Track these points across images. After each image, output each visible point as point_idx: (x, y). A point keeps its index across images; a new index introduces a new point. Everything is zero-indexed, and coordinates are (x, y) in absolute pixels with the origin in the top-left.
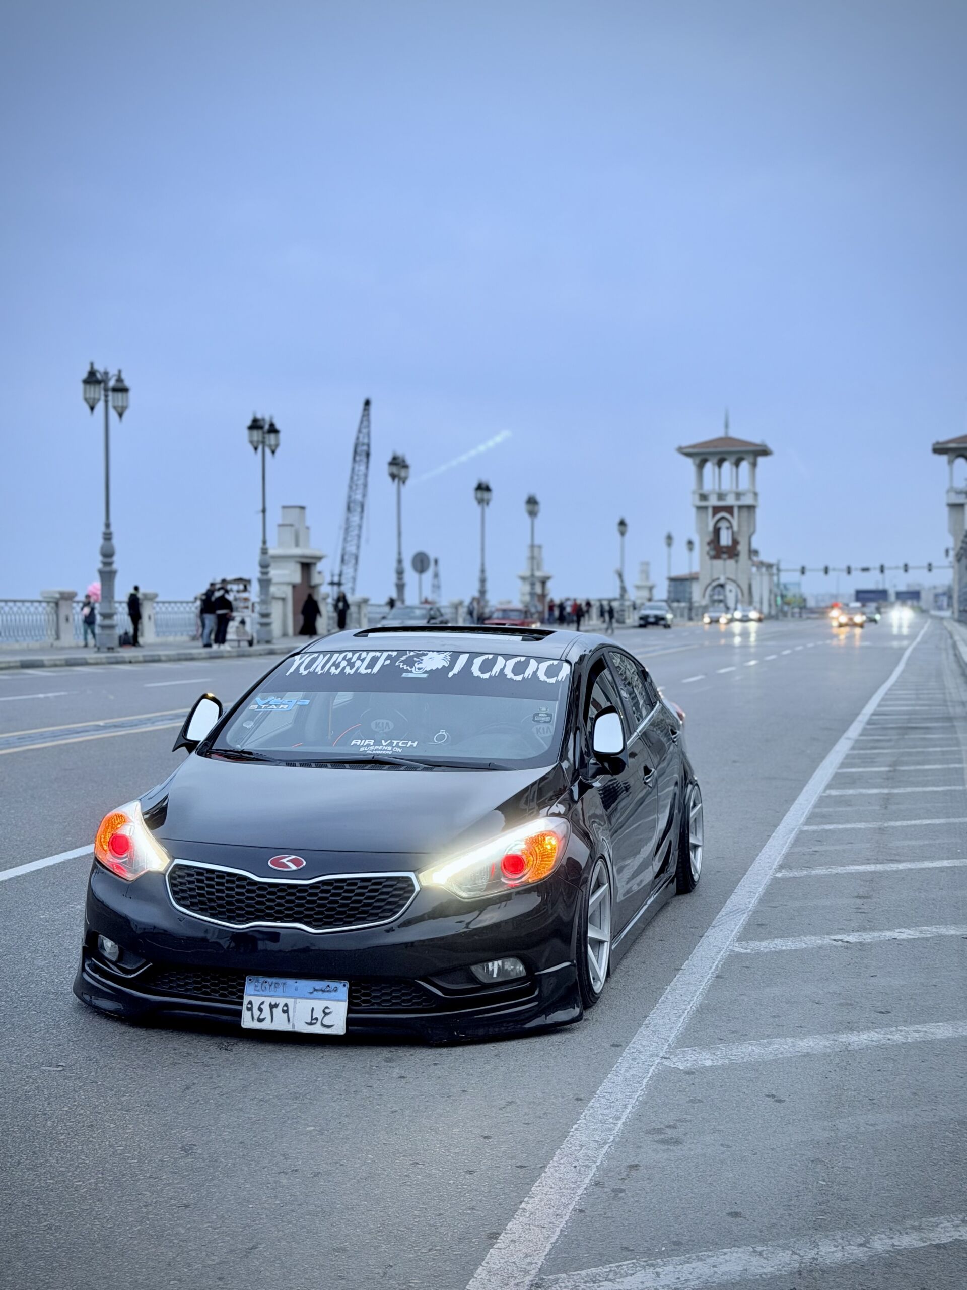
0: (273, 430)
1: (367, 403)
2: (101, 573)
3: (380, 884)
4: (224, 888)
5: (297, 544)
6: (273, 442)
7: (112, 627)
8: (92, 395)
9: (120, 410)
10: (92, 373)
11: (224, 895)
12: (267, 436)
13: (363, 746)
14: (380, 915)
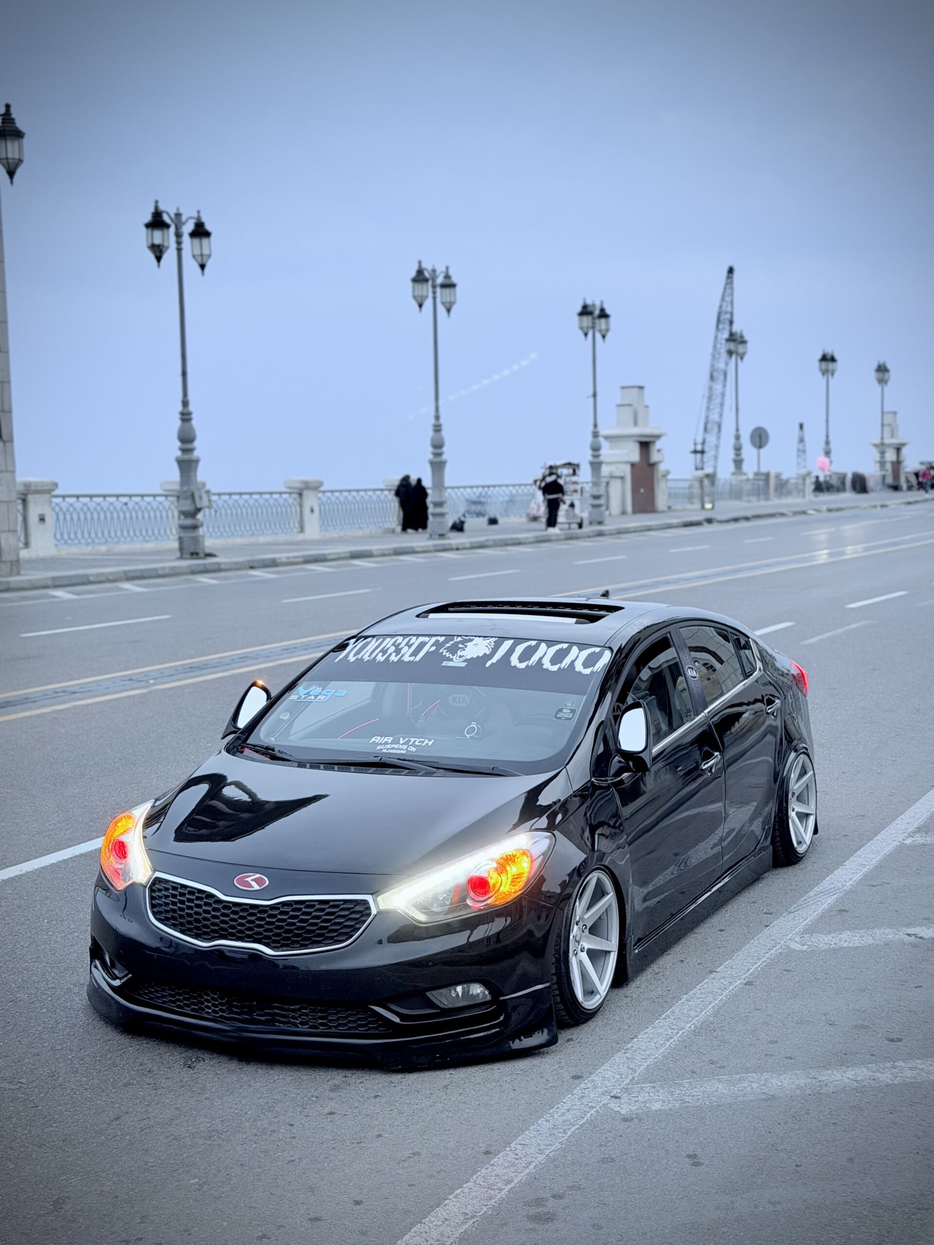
0: (603, 315)
1: (731, 271)
2: (432, 463)
3: (337, 906)
4: (193, 905)
5: (636, 424)
6: (603, 327)
7: (442, 515)
8: (420, 294)
9: (448, 305)
10: (420, 272)
11: (193, 912)
12: (597, 321)
13: (381, 744)
14: (335, 938)
